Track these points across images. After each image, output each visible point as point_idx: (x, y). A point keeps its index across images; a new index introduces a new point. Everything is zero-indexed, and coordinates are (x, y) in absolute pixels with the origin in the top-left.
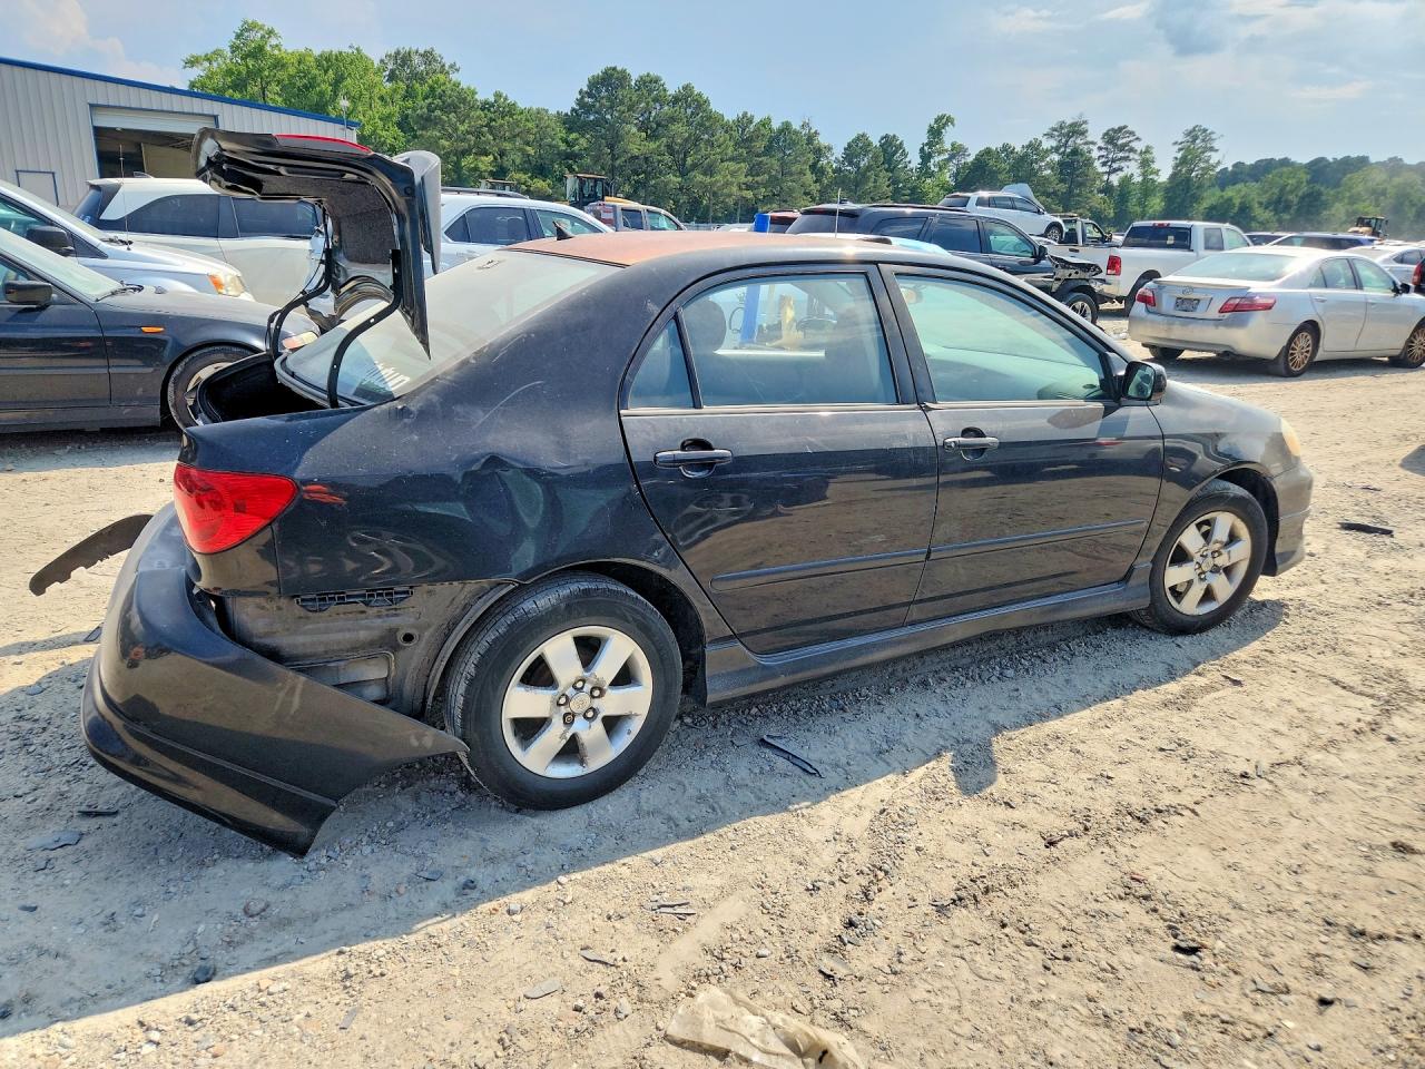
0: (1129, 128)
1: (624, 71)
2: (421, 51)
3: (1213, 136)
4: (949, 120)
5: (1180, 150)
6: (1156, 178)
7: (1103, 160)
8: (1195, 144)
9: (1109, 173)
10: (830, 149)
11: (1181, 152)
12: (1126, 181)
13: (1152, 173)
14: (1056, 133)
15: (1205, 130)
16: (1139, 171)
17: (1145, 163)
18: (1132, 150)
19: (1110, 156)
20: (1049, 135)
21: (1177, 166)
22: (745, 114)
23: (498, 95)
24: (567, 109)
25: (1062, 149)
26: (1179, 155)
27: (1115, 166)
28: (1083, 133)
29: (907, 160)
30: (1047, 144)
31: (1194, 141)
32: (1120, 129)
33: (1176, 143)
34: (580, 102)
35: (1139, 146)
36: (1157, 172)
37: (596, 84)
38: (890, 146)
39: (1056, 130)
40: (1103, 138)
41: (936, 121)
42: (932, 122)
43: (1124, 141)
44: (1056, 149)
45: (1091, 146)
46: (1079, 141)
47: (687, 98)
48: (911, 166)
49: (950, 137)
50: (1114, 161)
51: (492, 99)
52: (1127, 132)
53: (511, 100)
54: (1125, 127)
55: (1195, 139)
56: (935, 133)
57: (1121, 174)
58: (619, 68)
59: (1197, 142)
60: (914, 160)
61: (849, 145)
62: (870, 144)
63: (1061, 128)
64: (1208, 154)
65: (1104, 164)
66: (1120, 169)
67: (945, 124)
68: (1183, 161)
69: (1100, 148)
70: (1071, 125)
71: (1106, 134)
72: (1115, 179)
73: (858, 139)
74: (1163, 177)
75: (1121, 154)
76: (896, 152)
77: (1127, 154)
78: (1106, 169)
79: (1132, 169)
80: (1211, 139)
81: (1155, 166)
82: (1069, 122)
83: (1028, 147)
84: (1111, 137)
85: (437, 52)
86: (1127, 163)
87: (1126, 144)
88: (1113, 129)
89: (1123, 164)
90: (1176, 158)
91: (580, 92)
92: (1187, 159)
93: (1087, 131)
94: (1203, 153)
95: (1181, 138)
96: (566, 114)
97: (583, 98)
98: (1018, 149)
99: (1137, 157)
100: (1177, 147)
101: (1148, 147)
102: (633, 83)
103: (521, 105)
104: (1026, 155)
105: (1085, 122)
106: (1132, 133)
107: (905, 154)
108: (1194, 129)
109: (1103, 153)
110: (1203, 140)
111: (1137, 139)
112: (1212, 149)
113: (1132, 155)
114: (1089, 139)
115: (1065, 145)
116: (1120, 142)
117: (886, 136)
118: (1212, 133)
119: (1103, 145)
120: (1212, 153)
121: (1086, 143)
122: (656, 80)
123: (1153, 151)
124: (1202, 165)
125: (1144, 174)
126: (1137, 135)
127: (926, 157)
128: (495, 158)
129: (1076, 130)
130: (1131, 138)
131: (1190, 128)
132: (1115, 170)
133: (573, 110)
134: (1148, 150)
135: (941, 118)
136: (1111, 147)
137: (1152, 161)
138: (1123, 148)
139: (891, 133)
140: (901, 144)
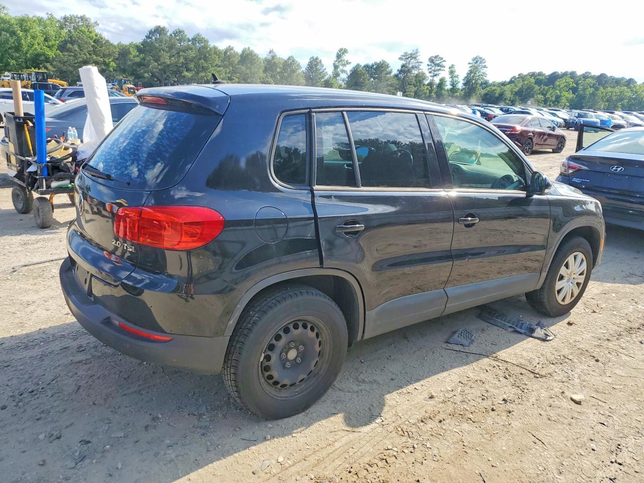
0: (441, 56)
1: (164, 28)
2: (79, 16)
4: (345, 51)
5: (470, 67)
6: (457, 79)
7: (430, 70)
8: (477, 63)
9: (433, 76)
12: (442, 81)
13: (455, 77)
15: (481, 58)
16: (448, 76)
17: (452, 72)
18: (444, 67)
19: (433, 68)
20: (401, 59)
21: (468, 73)
26: (470, 69)
27: (436, 73)
28: (415, 58)
29: (324, 68)
32: (436, 57)
33: (469, 63)
34: (145, 40)
35: (444, 64)
36: (457, 77)
37: (151, 32)
39: (404, 56)
40: (428, 60)
41: (340, 51)
42: (338, 52)
43: (439, 62)
45: (420, 64)
46: (415, 61)
47: (199, 39)
48: (327, 71)
49: (346, 57)
50: (435, 71)
52: (439, 58)
54: (438, 56)
55: (477, 62)
56: (339, 56)
57: (439, 77)
58: (162, 26)
59: (478, 63)
63: (406, 55)
64: (483, 69)
65: (430, 72)
66: (438, 75)
67: (343, 53)
68: (471, 72)
69: (428, 65)
70: (411, 54)
71: (430, 59)
72: (436, 79)
75: (439, 68)
76: (318, 65)
78: (432, 74)
80: (484, 62)
81: (456, 74)
82: (410, 52)
84: (431, 60)
85: (87, 16)
86: (440, 72)
87: (440, 64)
88: (433, 57)
91: (145, 36)
92: (474, 70)
93: (418, 57)
95: (471, 62)
97: (146, 38)
100: (469, 65)
105: (419, 53)
106: (442, 59)
107: (322, 66)
109: (430, 67)
110: (481, 63)
111: (445, 61)
112: (485, 67)
113: (442, 69)
114: (420, 61)
115: (408, 63)
116: (437, 62)
117: (313, 57)
118: (484, 59)
119: (430, 64)
121: (417, 62)
122: (182, 31)
123: (455, 67)
125: (451, 77)
126: (444, 59)
127: (336, 67)
129: (413, 56)
130: (442, 60)
131: (475, 57)
132: (436, 75)
133: (142, 43)
134: (452, 66)
135: (341, 49)
136: (433, 64)
137: (455, 72)
138: (438, 65)
139: (315, 57)
140: (320, 61)
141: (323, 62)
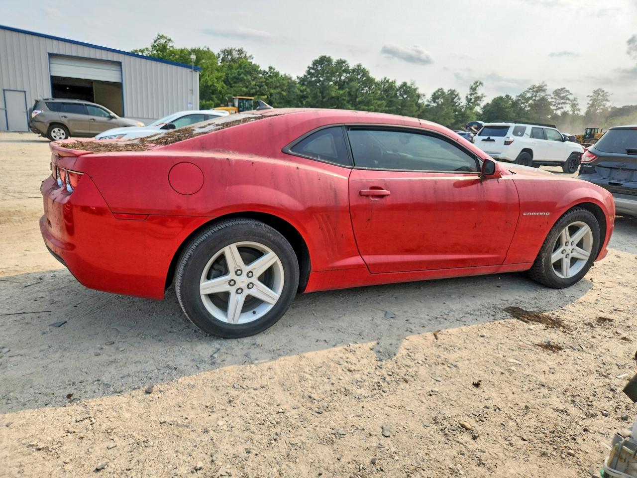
0: (567, 89)
1: (329, 58)
2: (237, 49)
3: (607, 94)
4: (481, 83)
5: (591, 100)
6: (578, 112)
7: (554, 103)
9: (556, 110)
10: (424, 95)
11: (592, 101)
12: (564, 114)
13: (577, 110)
14: (531, 90)
15: (603, 91)
16: (571, 109)
17: (574, 106)
18: (568, 99)
19: (557, 102)
20: (528, 91)
21: (589, 107)
22: (385, 78)
23: (270, 68)
24: (301, 75)
25: (534, 98)
26: (591, 102)
27: (560, 106)
28: (544, 91)
29: (460, 102)
30: (529, 95)
31: (598, 96)
32: (562, 89)
33: (588, 96)
34: (309, 73)
35: (570, 97)
36: (579, 110)
37: (316, 63)
38: (453, 94)
39: (530, 89)
40: (554, 93)
41: (475, 84)
42: (472, 84)
43: (564, 94)
44: (532, 97)
45: (549, 97)
46: (543, 94)
47: (359, 70)
48: (461, 105)
49: (480, 91)
50: (559, 104)
51: (267, 70)
52: (565, 91)
53: (277, 70)
54: (565, 88)
56: (473, 90)
57: (562, 110)
58: (327, 56)
59: (600, 96)
60: (463, 102)
61: (434, 94)
62: (443, 93)
63: (533, 88)
64: (604, 102)
65: (554, 105)
66: (562, 108)
67: (477, 86)
68: (592, 105)
69: (552, 98)
70: (538, 87)
72: (559, 112)
73: (438, 91)
74: (582, 113)
75: (562, 101)
76: (455, 98)
77: (565, 101)
78: (555, 108)
79: (567, 108)
80: (606, 95)
81: (578, 107)
82: (537, 85)
83: (519, 96)
84: (557, 93)
85: (244, 50)
86: (566, 105)
87: (565, 96)
88: (559, 90)
89: (563, 106)
90: (589, 104)
91: (309, 67)
92: (594, 104)
93: (546, 90)
94: (602, 101)
95: (591, 94)
96: (302, 78)
97: (310, 70)
98: (514, 98)
99: (570, 102)
100: (590, 98)
101: (575, 98)
102: (333, 63)
103: (282, 73)
104: (519, 100)
105: (546, 85)
106: (568, 91)
107: (459, 99)
108: (598, 90)
109: (554, 100)
110: (602, 96)
111: (571, 94)
112: (607, 100)
113: (568, 101)
114: (548, 93)
115: (535, 96)
116: (562, 95)
117: (451, 90)
118: (607, 92)
119: (553, 96)
120: (607, 102)
121: (546, 95)
122: (344, 62)
123: (578, 100)
124: (602, 107)
125: (573, 111)
126: (571, 92)
127: (469, 100)
128: (268, 97)
129: (540, 89)
130: (568, 93)
131: (596, 90)
132: (559, 108)
133: (305, 76)
134: (575, 99)
135: (477, 82)
136: (556, 97)
137: (577, 105)
138: (563, 98)
139: (453, 89)
140: (458, 94)
141: (459, 95)
